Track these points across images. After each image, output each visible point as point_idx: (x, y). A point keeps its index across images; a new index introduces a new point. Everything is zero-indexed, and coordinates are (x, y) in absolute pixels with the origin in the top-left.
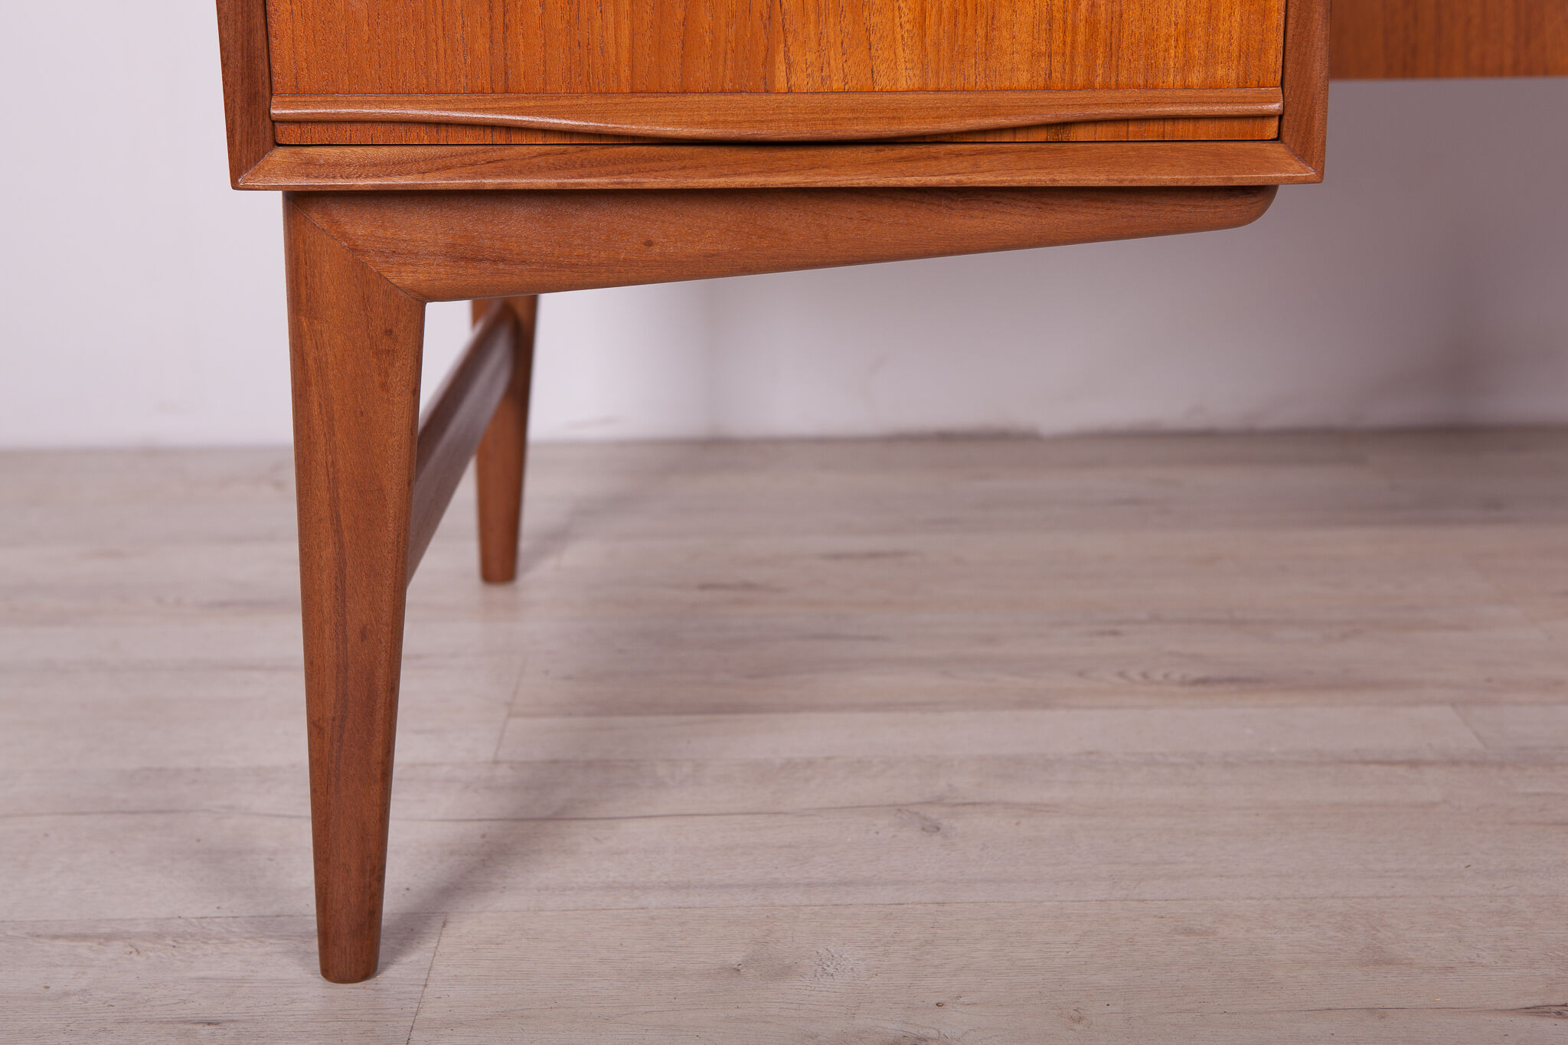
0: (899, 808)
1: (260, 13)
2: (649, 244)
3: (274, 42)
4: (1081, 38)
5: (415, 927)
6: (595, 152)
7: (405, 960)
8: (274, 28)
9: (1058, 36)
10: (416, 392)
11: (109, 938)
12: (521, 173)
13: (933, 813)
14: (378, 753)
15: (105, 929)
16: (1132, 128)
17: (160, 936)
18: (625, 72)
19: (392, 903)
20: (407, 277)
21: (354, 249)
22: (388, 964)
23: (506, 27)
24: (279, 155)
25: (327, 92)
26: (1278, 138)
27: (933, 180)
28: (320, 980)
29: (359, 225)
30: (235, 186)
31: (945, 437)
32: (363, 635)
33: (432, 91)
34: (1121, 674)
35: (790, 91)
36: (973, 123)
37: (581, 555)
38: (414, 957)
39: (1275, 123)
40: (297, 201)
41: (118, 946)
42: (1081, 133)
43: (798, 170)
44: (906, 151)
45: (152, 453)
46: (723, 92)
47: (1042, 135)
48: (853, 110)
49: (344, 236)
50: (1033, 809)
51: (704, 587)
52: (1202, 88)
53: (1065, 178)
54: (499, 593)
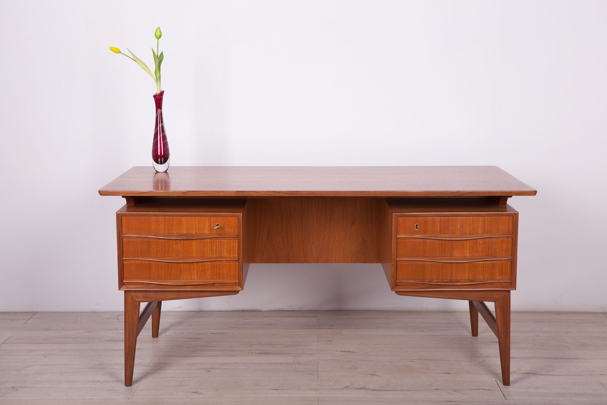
0: (206, 369)
1: (123, 271)
2: (166, 296)
3: (124, 274)
4: (215, 274)
5: (137, 381)
6: (160, 286)
7: (136, 384)
8: (124, 272)
9: (213, 274)
10: (139, 313)
11: (98, 382)
12: (151, 289)
13: (210, 370)
14: (133, 357)
15: (97, 381)
16: (222, 284)
17: (104, 382)
18: (164, 277)
19: (134, 379)
20: (138, 300)
21: (132, 297)
22: (133, 385)
23: (150, 272)
24: (124, 286)
25: (130, 279)
26: (238, 285)
27: (198, 290)
28: (125, 386)
29: (133, 294)
30: (119, 290)
31: (243, 311)
32: (132, 342)
33: (142, 279)
34: (248, 352)
35: (182, 279)
36: (203, 283)
37: (169, 333)
39: (238, 284)
40: (125, 292)
41: (99, 383)
42: (216, 284)
43: (183, 288)
44: (196, 286)
45: (94, 312)
46: (175, 279)
47: (211, 285)
48: (189, 282)
49: (131, 295)
50: (224, 369)
51: (188, 338)
52: (229, 279)
53: (213, 290)
54: (155, 339)
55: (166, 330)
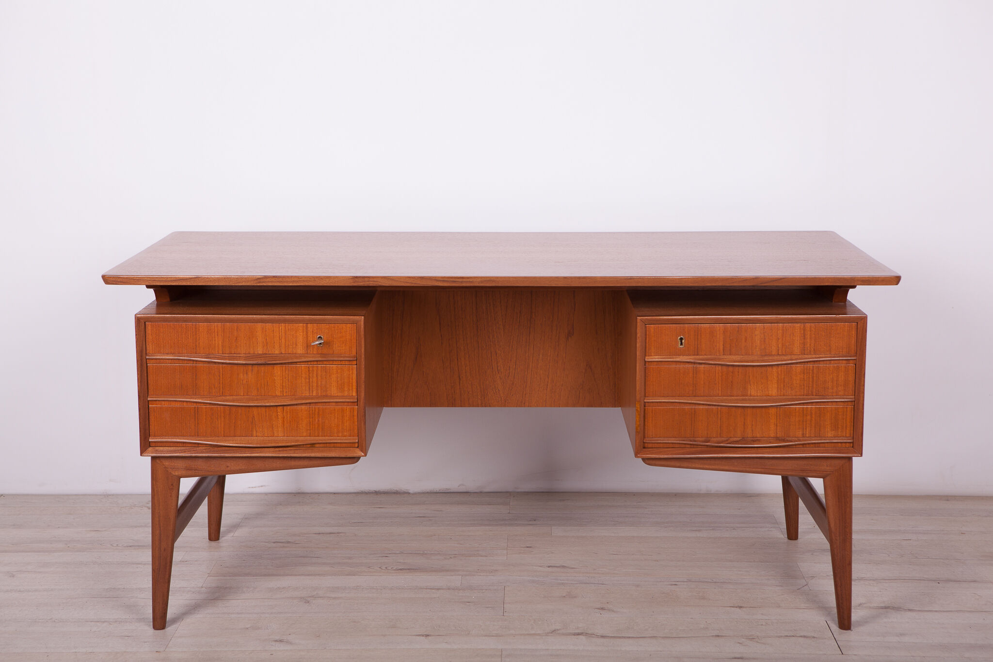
0: (301, 598)
1: (147, 421)
2: (228, 467)
3: (150, 426)
4: (316, 426)
5: (175, 621)
6: (216, 449)
7: (172, 626)
8: (151, 423)
9: (312, 426)
10: (178, 497)
11: (104, 622)
12: (200, 453)
13: (309, 599)
14: (167, 576)
16: (328, 445)
17: (116, 622)
18: (223, 433)
19: (169, 616)
20: (177, 473)
21: (165, 467)
22: (170, 626)
23: (198, 423)
24: (150, 449)
25: (161, 436)
26: (358, 447)
27: (286, 455)
28: (153, 629)
29: (167, 463)
30: (141, 455)
31: (377, 493)
32: (165, 550)
33: (183, 436)
34: (380, 568)
35: (257, 436)
36: (293, 444)
37: (239, 533)
38: (174, 626)
39: (357, 444)
40: (153, 458)
42: (317, 446)
43: (258, 453)
44: (281, 449)
45: (107, 496)
46: (243, 436)
47: (309, 446)
48: (269, 441)
49: (163, 465)
50: (335, 598)
51: (274, 542)
52: (342, 436)
53: (313, 455)
54: (214, 543)
55: (235, 527)
